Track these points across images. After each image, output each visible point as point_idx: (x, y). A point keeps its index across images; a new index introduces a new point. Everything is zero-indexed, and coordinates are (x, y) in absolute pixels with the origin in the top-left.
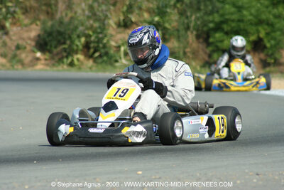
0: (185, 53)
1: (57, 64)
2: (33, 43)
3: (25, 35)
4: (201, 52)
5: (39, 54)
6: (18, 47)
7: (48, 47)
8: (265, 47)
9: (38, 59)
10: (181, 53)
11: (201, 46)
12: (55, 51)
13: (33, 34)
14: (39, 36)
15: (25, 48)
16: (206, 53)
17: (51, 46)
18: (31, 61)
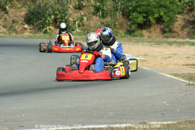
0: (115, 25)
1: (37, 32)
2: (23, 19)
3: (18, 14)
4: (125, 24)
5: (26, 26)
6: (14, 22)
7: (32, 22)
8: (164, 21)
9: (26, 29)
10: (113, 25)
11: (125, 20)
12: (36, 24)
13: (23, 13)
14: (26, 14)
15: (18, 22)
16: (128, 25)
17: (33, 21)
18: (21, 30)
